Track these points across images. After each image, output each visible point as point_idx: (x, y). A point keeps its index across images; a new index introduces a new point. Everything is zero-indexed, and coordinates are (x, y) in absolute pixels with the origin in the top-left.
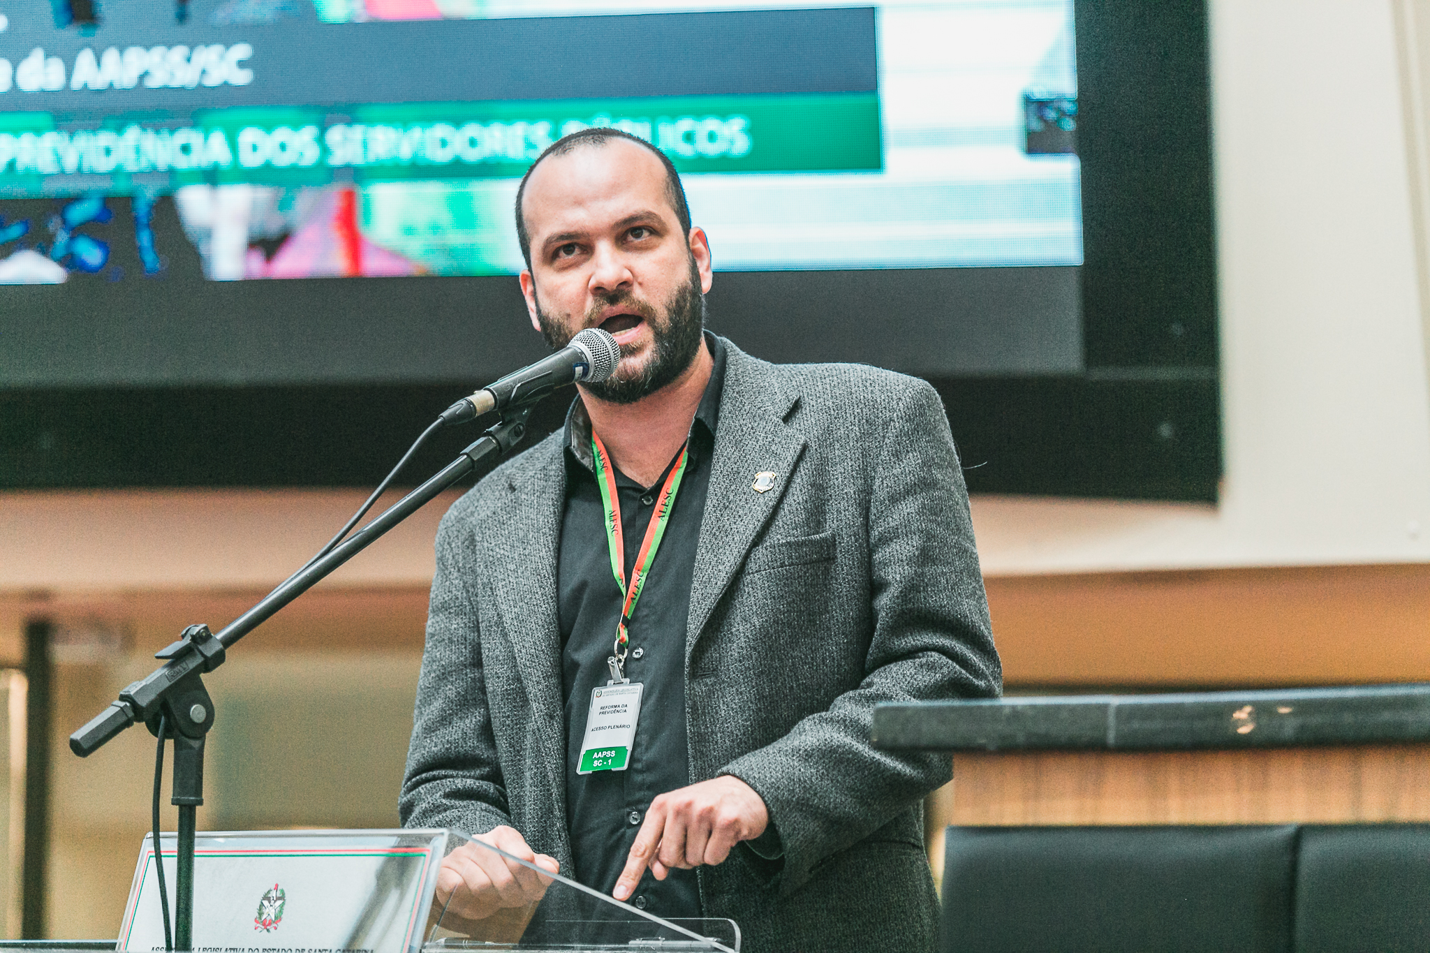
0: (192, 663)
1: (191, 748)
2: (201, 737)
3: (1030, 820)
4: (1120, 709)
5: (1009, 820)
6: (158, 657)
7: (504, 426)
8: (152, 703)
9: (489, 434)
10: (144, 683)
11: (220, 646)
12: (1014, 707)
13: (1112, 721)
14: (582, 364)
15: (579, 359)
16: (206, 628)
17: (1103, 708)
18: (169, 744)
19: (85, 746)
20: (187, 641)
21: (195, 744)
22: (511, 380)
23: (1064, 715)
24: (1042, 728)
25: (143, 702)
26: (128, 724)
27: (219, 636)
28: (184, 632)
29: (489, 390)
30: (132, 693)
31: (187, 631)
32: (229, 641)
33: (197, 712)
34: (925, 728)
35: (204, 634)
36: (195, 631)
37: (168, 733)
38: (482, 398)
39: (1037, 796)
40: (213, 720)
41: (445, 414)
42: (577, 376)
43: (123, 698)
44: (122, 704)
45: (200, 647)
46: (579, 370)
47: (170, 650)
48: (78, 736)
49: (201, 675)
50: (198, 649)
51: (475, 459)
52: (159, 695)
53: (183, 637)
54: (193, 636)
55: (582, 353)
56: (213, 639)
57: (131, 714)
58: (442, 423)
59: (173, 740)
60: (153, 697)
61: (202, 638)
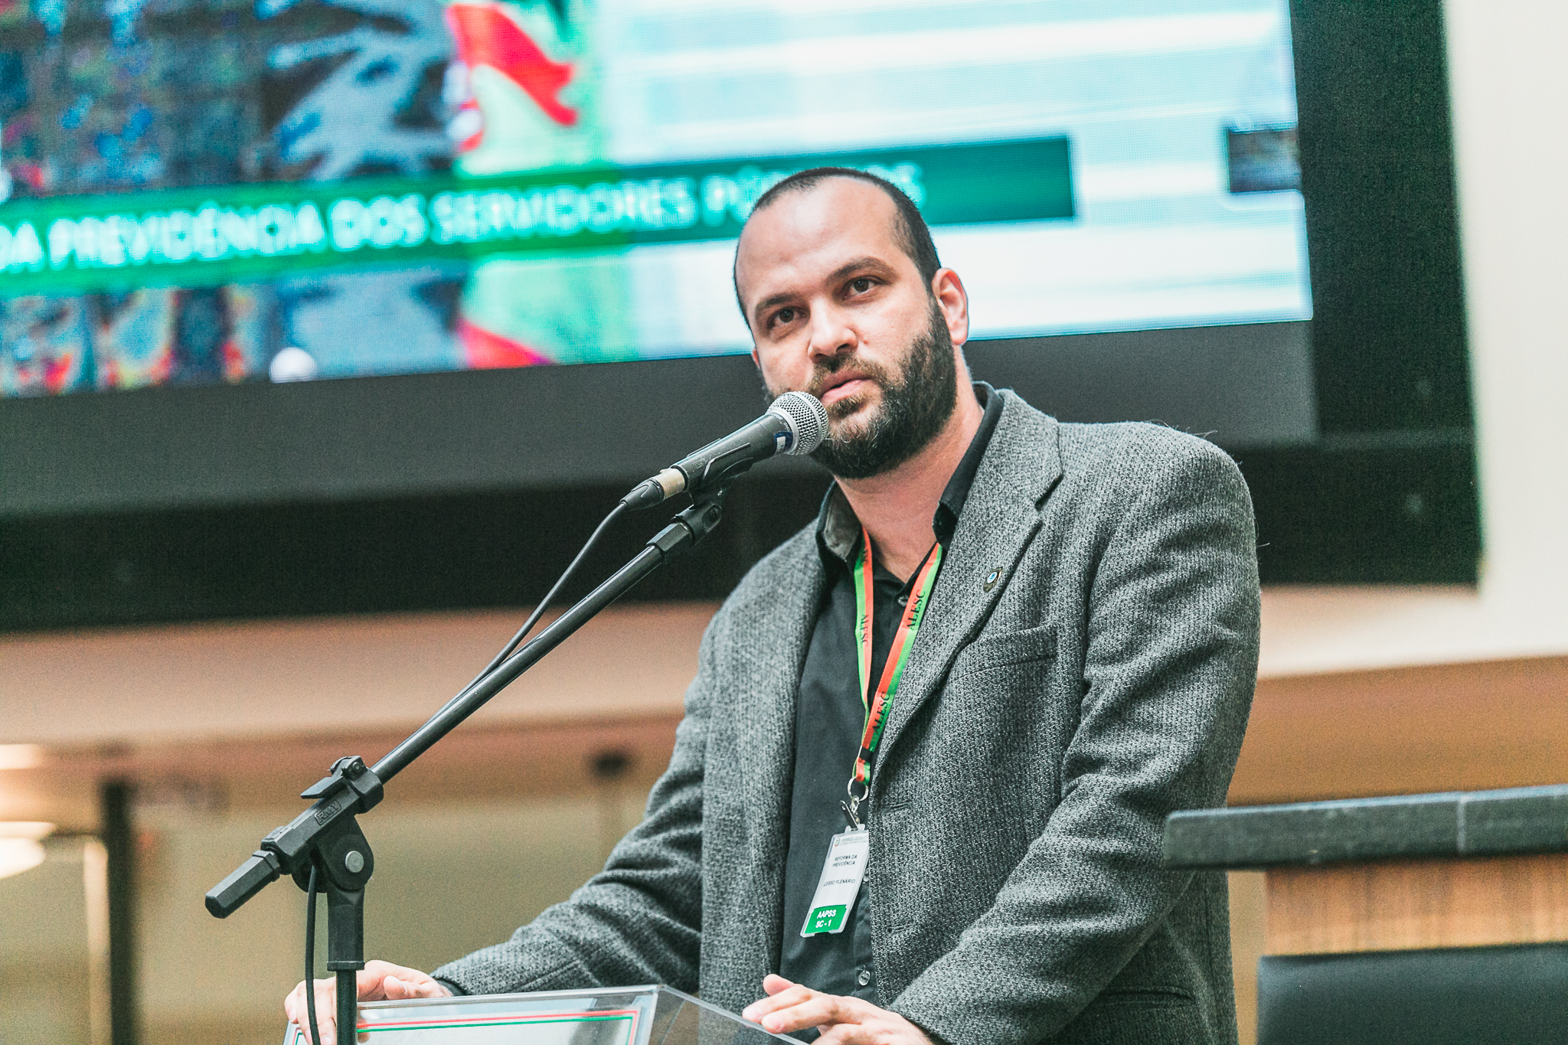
0: (346, 802)
1: (349, 902)
2: (360, 890)
3: (1365, 945)
4: (1470, 807)
6: (304, 797)
7: (696, 509)
8: (301, 852)
9: (680, 519)
10: (289, 828)
11: (376, 782)
12: (1339, 811)
13: (1461, 822)
14: (785, 434)
15: (781, 428)
16: (359, 760)
17: (1452, 807)
18: (322, 898)
19: (224, 905)
20: (338, 776)
21: (353, 898)
22: (703, 456)
23: (1402, 817)
24: (1378, 834)
25: (290, 850)
26: (273, 877)
27: (375, 769)
28: (333, 766)
29: (677, 467)
30: (276, 840)
31: (337, 765)
32: (386, 775)
33: (353, 860)
34: (1230, 839)
35: (357, 768)
36: (346, 764)
37: (319, 887)
38: (670, 478)
40: (372, 869)
41: (628, 498)
42: (779, 447)
43: (265, 847)
44: (265, 854)
45: (353, 783)
46: (781, 440)
47: (317, 788)
48: (215, 893)
49: (357, 816)
50: (351, 785)
51: (665, 549)
52: (309, 842)
53: (333, 771)
54: (344, 771)
55: (784, 420)
56: (368, 772)
57: (276, 865)
58: (626, 508)
59: (326, 894)
60: (301, 843)
61: (356, 772)
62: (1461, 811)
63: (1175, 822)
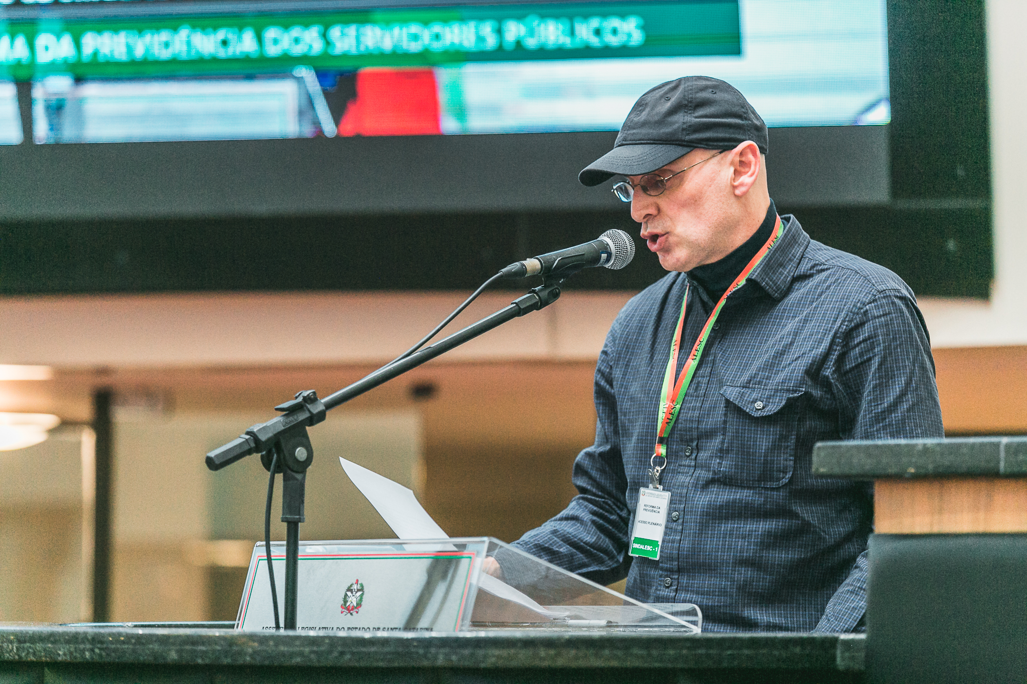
0: (302, 416)
1: (297, 479)
2: (303, 472)
3: (936, 529)
4: (1008, 446)
5: (918, 529)
6: (277, 409)
7: (545, 287)
8: (269, 440)
9: (534, 292)
10: (265, 425)
11: (322, 408)
12: (925, 445)
13: (1002, 454)
14: (607, 252)
15: (605, 249)
16: (314, 393)
17: (997, 445)
18: (279, 477)
19: (217, 462)
20: (300, 399)
21: (299, 477)
22: (554, 255)
23: (965, 450)
24: (947, 461)
25: (263, 437)
26: (249, 452)
27: (323, 401)
28: (298, 394)
29: (537, 258)
30: (255, 430)
31: (300, 394)
32: (330, 406)
33: (301, 453)
34: (855, 461)
35: (312, 397)
36: (306, 394)
37: (278, 469)
38: (532, 264)
39: (941, 511)
40: (312, 456)
41: (504, 270)
42: (602, 260)
43: (248, 433)
44: (247, 437)
45: (307, 405)
46: (604, 256)
47: (286, 405)
48: (212, 454)
49: (307, 428)
50: (307, 407)
51: (522, 307)
52: (275, 435)
53: (296, 398)
54: (304, 397)
55: (608, 244)
56: (318, 402)
57: (253, 445)
58: (501, 276)
59: (282, 474)
60: (270, 435)
61: (311, 400)
62: (1002, 448)
63: (819, 448)
